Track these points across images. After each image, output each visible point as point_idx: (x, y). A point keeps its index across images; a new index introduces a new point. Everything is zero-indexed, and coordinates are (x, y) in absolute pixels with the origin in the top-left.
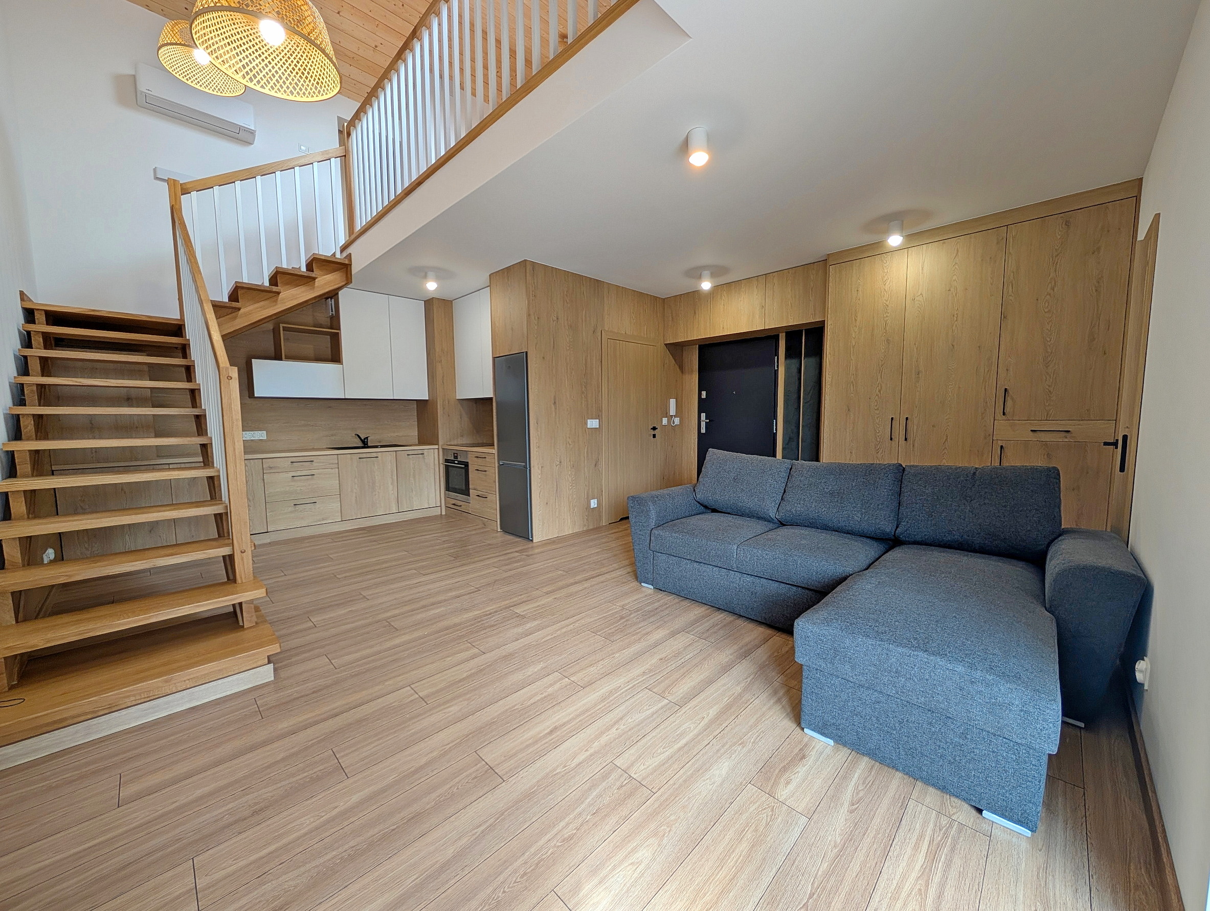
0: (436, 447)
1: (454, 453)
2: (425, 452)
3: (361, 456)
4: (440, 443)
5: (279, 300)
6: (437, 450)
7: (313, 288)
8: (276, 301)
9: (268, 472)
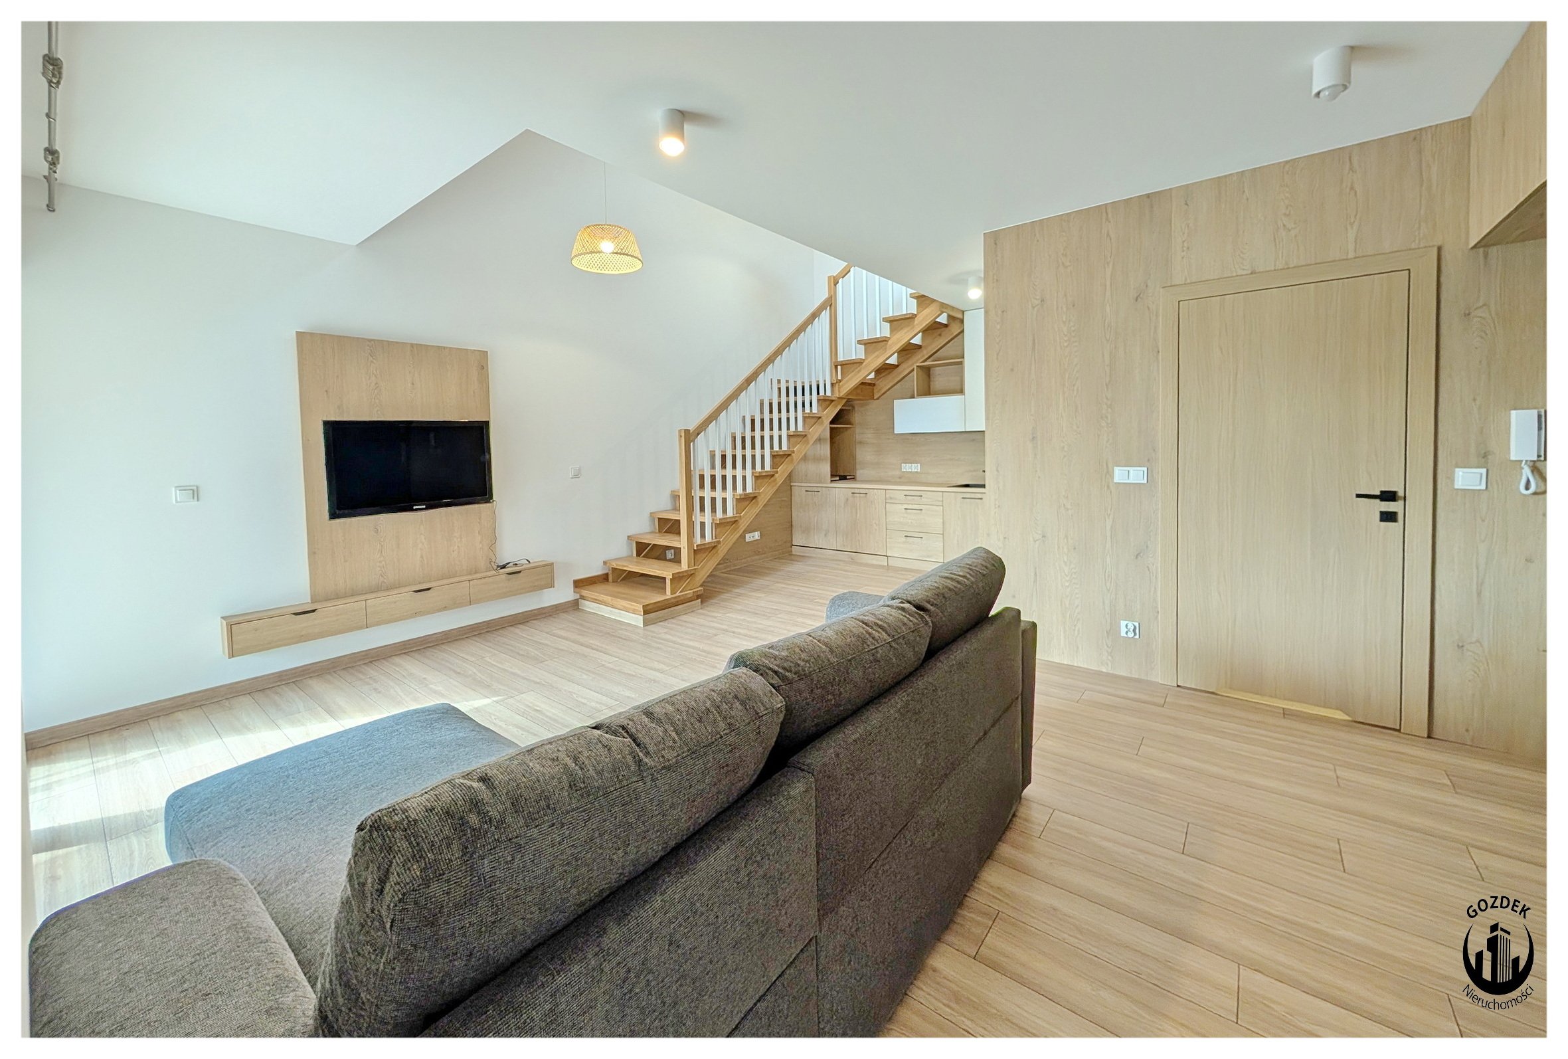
9: (890, 501)
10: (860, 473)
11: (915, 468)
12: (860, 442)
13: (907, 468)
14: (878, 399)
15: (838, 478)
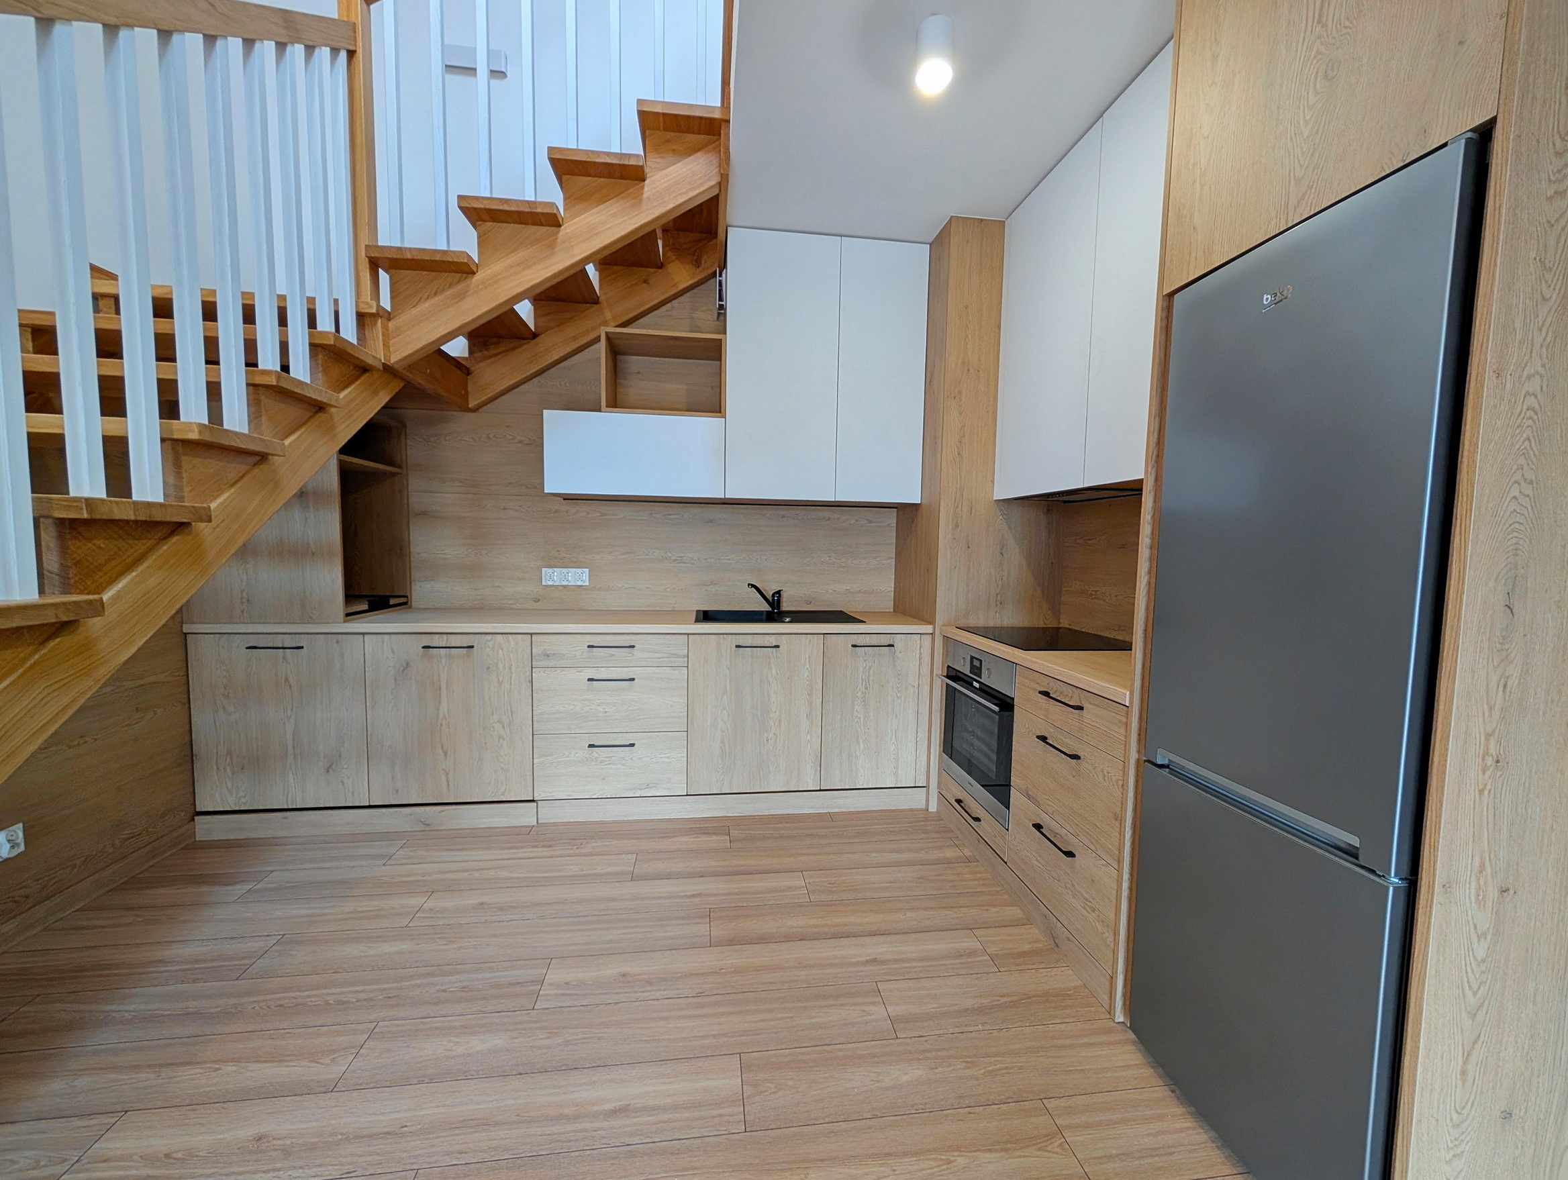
0: (928, 629)
1: (972, 658)
2: (899, 641)
3: (742, 641)
4: (940, 618)
5: (559, 240)
6: (929, 638)
7: (638, 199)
8: (552, 246)
9: (541, 664)
10: (421, 591)
11: (578, 577)
12: (423, 514)
13: (554, 577)
14: (475, 410)
15: (365, 607)
